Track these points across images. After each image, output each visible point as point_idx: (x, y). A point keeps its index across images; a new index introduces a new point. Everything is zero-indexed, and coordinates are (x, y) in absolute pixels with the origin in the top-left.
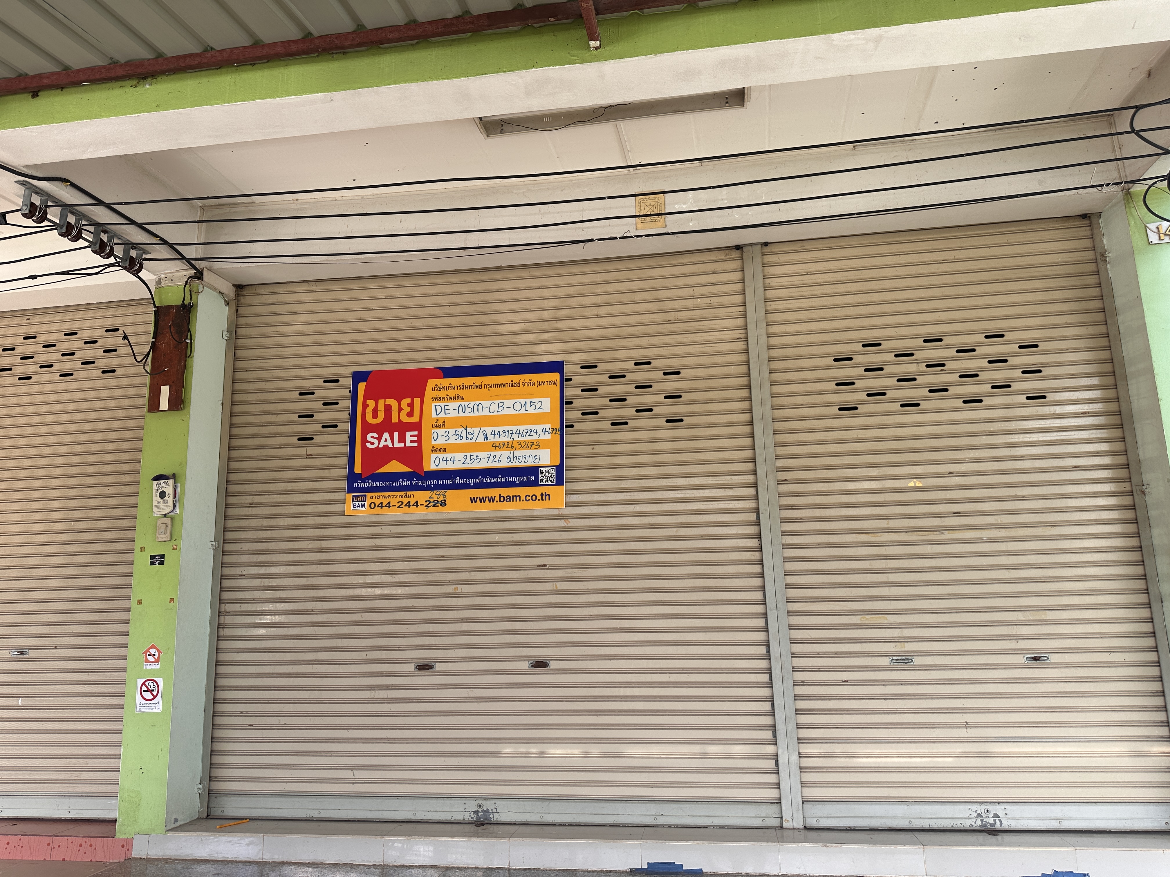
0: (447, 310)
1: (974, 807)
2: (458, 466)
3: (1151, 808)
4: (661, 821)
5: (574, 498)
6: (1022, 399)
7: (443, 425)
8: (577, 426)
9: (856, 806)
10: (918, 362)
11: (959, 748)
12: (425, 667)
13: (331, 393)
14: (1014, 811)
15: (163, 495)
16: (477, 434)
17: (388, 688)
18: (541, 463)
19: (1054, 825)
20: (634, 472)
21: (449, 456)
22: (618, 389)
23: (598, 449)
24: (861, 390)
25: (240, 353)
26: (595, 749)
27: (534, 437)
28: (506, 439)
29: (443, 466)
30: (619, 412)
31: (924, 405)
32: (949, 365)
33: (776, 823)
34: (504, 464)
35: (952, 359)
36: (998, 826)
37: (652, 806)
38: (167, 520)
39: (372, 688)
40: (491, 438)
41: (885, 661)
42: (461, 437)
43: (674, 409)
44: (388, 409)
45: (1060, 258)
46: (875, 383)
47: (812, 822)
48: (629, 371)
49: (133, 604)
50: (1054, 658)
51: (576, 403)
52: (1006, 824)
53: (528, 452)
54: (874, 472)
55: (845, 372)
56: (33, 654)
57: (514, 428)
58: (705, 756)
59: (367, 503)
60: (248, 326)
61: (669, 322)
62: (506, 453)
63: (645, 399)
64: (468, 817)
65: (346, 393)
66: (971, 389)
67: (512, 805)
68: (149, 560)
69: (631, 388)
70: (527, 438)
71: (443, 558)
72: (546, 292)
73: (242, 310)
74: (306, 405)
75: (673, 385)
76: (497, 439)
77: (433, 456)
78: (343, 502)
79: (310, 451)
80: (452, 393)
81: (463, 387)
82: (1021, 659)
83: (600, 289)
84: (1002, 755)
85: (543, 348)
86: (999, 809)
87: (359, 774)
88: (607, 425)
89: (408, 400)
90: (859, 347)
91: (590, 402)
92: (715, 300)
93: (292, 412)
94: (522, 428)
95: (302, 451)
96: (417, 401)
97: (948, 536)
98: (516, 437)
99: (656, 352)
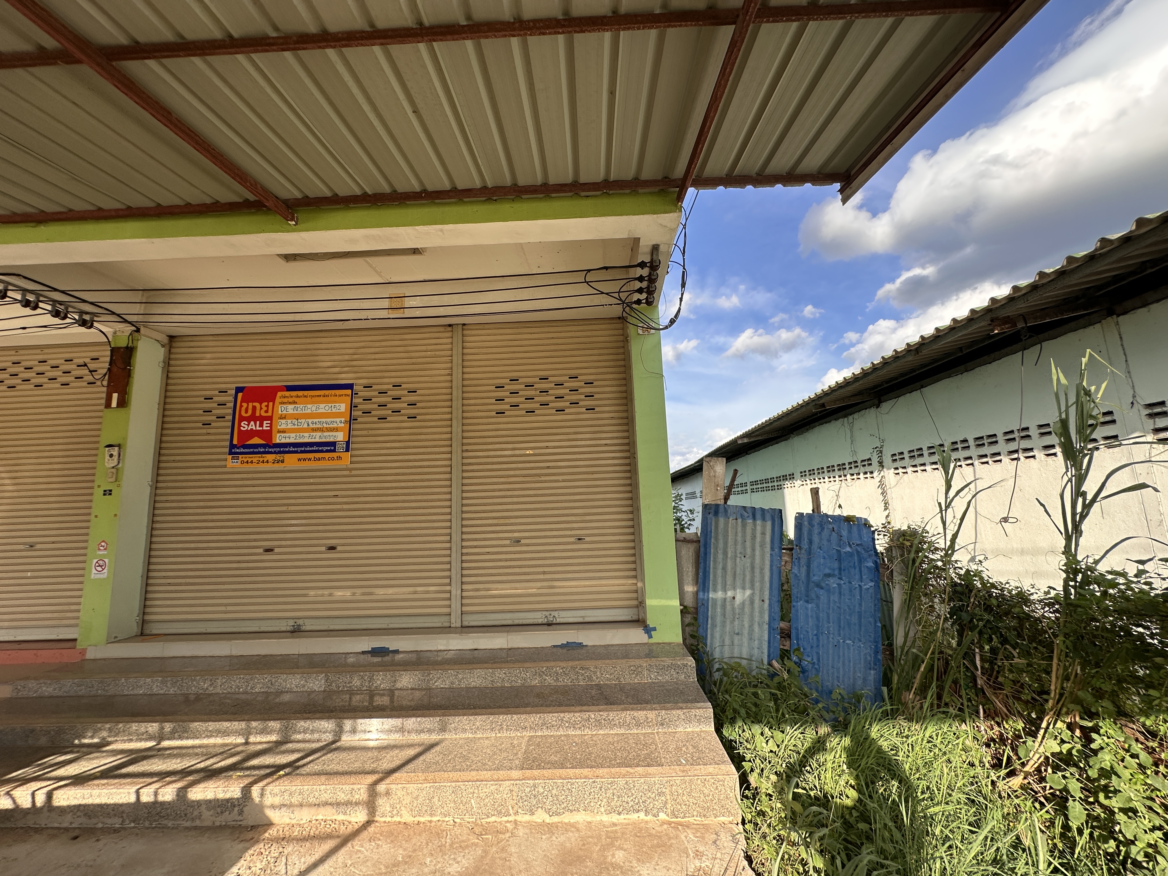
0: (291, 353)
1: (544, 613)
2: (292, 440)
3: (626, 610)
4: (391, 626)
5: (354, 459)
6: (584, 410)
7: (285, 418)
8: (359, 420)
9: (488, 615)
10: (536, 390)
11: (539, 584)
12: (269, 550)
13: (222, 399)
14: (563, 614)
15: (111, 456)
16: (304, 423)
17: (248, 562)
18: (338, 440)
19: (580, 620)
20: (388, 445)
21: (287, 435)
22: (382, 399)
23: (371, 432)
24: (507, 404)
25: (170, 375)
26: (359, 591)
27: (335, 425)
28: (320, 426)
29: (283, 441)
30: (382, 412)
31: (537, 412)
32: (551, 392)
33: (447, 625)
34: (317, 440)
35: (552, 389)
36: (554, 621)
37: (386, 618)
38: (114, 470)
39: (239, 562)
40: (311, 426)
41: (508, 542)
42: (294, 425)
43: (412, 411)
44: (254, 408)
45: (607, 339)
46: (514, 400)
47: (466, 624)
48: (389, 390)
49: (92, 517)
50: (587, 539)
51: (360, 407)
52: (559, 620)
53: (331, 434)
54: (510, 446)
55: (500, 394)
56: (38, 546)
57: (324, 420)
58: (415, 593)
59: (239, 461)
60: (176, 359)
61: (413, 364)
62: (319, 434)
63: (396, 406)
64: (289, 629)
65: (232, 399)
66: (560, 404)
67: (313, 621)
68: (102, 492)
69: (390, 399)
70: (331, 426)
71: (282, 491)
72: (347, 345)
73: (173, 350)
74: (208, 405)
75: (413, 398)
76: (314, 426)
77: (278, 435)
78: (226, 460)
79: (209, 431)
80: (291, 400)
81: (297, 396)
82: (572, 540)
83: (378, 344)
84: (559, 587)
85: (343, 376)
86: (556, 614)
87: (230, 608)
88: (376, 419)
89: (266, 404)
90: (508, 381)
91: (367, 406)
92: (437, 353)
93: (200, 409)
94: (328, 420)
95: (204, 431)
96: (271, 404)
97: (543, 478)
98: (325, 425)
99: (405, 380)
